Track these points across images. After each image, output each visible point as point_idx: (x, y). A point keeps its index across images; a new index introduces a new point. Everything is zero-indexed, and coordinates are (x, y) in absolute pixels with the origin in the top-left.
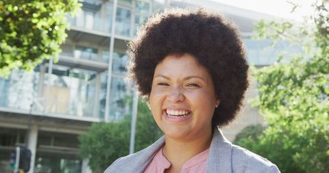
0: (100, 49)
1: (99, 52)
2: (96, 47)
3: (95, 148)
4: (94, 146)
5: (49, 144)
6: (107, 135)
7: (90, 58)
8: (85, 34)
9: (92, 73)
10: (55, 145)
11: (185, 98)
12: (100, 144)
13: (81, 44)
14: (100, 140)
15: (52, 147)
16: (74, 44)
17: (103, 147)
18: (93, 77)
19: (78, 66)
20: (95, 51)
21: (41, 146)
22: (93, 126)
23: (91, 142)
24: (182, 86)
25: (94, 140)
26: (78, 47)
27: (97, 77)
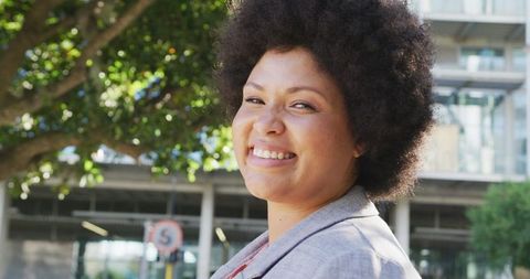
0: (508, 48)
1: (507, 52)
2: (499, 45)
3: (497, 231)
4: (495, 226)
5: (432, 226)
6: (519, 206)
7: (492, 68)
8: (477, 25)
9: (497, 93)
10: (442, 226)
11: (284, 128)
12: (506, 224)
13: (470, 44)
14: (506, 215)
15: (437, 230)
16: (458, 46)
17: (513, 228)
18: (499, 101)
19: (469, 84)
20: (499, 53)
21: (419, 230)
22: (492, 191)
23: (490, 220)
24: (284, 106)
25: (494, 215)
26: (468, 51)
27: (508, 99)
